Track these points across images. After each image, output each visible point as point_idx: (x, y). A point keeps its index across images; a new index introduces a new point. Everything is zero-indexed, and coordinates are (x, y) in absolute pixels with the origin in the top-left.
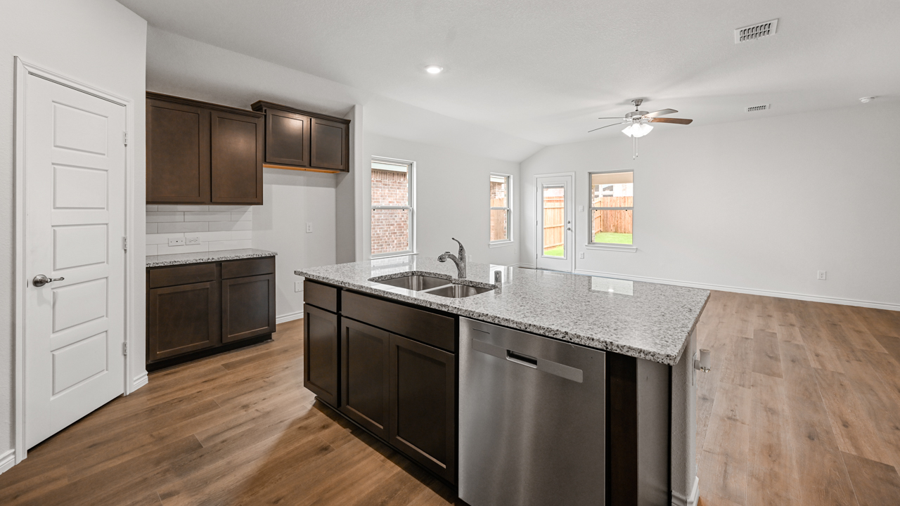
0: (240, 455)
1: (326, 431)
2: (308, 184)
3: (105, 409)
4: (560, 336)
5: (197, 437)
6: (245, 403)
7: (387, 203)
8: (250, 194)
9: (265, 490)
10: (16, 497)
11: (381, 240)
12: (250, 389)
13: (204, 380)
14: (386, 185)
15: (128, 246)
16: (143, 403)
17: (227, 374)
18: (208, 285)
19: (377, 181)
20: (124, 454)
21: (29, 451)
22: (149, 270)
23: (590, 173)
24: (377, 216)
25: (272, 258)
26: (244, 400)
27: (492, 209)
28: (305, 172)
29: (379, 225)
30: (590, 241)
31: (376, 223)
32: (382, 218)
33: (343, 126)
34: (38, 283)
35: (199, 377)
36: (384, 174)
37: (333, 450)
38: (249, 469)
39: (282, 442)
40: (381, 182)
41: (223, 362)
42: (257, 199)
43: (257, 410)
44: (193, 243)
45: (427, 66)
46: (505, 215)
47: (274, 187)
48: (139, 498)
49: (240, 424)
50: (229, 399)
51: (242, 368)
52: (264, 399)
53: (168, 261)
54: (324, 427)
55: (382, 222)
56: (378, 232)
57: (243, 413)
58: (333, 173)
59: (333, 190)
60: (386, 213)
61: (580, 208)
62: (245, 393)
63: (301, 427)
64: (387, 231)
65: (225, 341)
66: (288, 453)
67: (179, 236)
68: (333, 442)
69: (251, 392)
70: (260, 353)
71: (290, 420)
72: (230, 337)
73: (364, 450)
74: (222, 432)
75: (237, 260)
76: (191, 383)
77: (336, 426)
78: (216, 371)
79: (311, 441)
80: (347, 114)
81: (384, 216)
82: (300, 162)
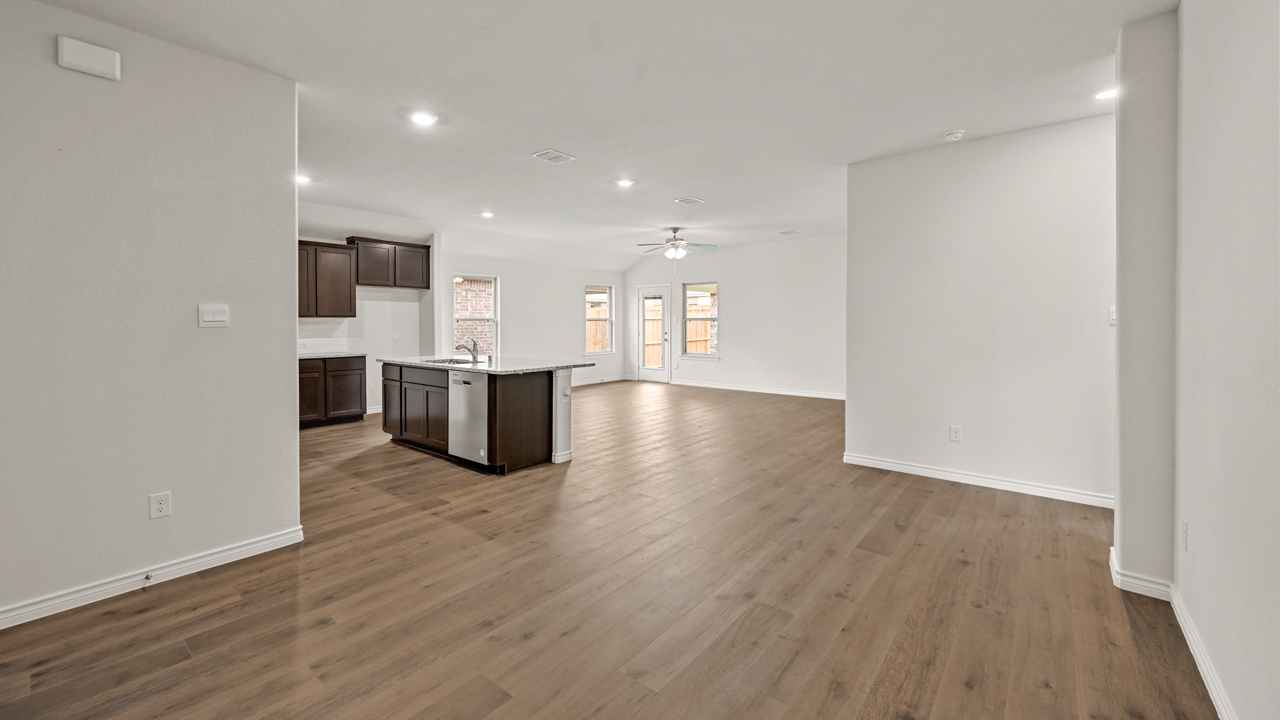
2: (394, 300)
5: (319, 451)
6: (345, 442)
8: (348, 310)
13: (317, 435)
18: (316, 375)
23: (684, 285)
24: (479, 328)
25: (364, 356)
27: (590, 320)
28: (391, 289)
30: (685, 351)
33: (424, 251)
42: (350, 312)
43: (353, 444)
45: (479, 212)
46: (608, 327)
47: (366, 303)
49: (344, 447)
54: (393, 447)
58: (417, 290)
59: (417, 304)
61: (674, 319)
62: (345, 439)
65: (329, 416)
69: (349, 439)
72: (333, 414)
74: (333, 449)
75: (338, 358)
77: (400, 447)
80: (426, 241)
82: (386, 282)
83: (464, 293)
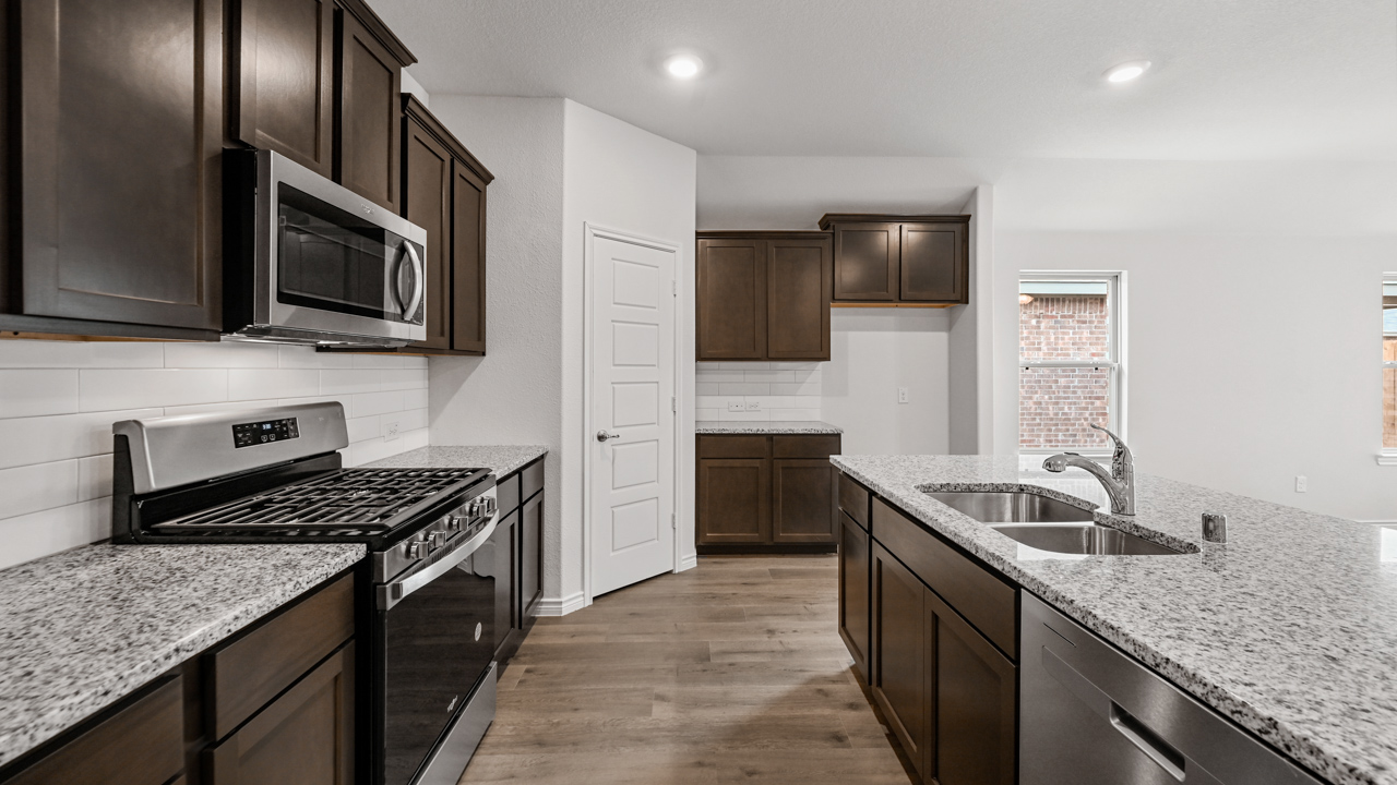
0: (739, 690)
1: (853, 714)
2: (902, 329)
3: (654, 581)
4: (1254, 725)
5: (711, 646)
6: (772, 627)
7: (1087, 355)
8: (816, 349)
9: (746, 750)
10: (573, 636)
11: (1074, 425)
12: (786, 612)
13: (745, 581)
14: (1085, 322)
15: (677, 405)
16: (686, 587)
17: (769, 583)
18: (757, 463)
19: (1062, 317)
20: (649, 634)
21: (595, 598)
22: (698, 436)
24: (1062, 381)
25: (839, 435)
26: (773, 622)
28: (896, 309)
29: (1068, 398)
31: (1061, 394)
32: (1076, 384)
33: (958, 227)
34: (601, 438)
35: (742, 577)
36: (1080, 301)
37: (849, 746)
38: (741, 713)
39: (790, 699)
40: (1071, 317)
41: (772, 567)
42: (820, 352)
43: (781, 642)
44: (753, 409)
45: (1106, 72)
47: (852, 335)
48: (640, 687)
49: (756, 652)
50: (757, 615)
51: (788, 581)
52: (795, 631)
53: (717, 428)
54: (852, 706)
55: (1074, 392)
56: (1066, 410)
57: (765, 638)
58: (943, 307)
59: (944, 336)
60: (1083, 376)
62: (778, 615)
63: (820, 690)
64: (1087, 409)
65: (775, 540)
66: (790, 718)
67: (739, 399)
68: (853, 735)
69: (785, 615)
70: (816, 568)
71: (813, 674)
72: (783, 536)
73: (896, 774)
74: (731, 653)
75: (790, 434)
76: (731, 581)
77: (869, 713)
78: (760, 575)
79: (824, 717)
81: (1080, 382)
82: (883, 294)
83: (1034, 322)
